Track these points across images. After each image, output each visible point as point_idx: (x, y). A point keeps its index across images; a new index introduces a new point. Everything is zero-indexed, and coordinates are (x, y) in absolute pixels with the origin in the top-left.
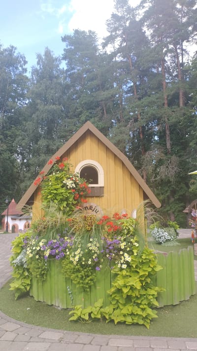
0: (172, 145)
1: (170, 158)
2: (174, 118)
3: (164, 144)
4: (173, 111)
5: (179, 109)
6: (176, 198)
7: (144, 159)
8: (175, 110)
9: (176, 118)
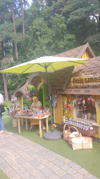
0: (19, 55)
1: (17, 63)
2: (19, 39)
3: (14, 55)
4: (18, 36)
5: (21, 34)
6: (20, 85)
7: (2, 62)
8: (19, 35)
9: (19, 40)
